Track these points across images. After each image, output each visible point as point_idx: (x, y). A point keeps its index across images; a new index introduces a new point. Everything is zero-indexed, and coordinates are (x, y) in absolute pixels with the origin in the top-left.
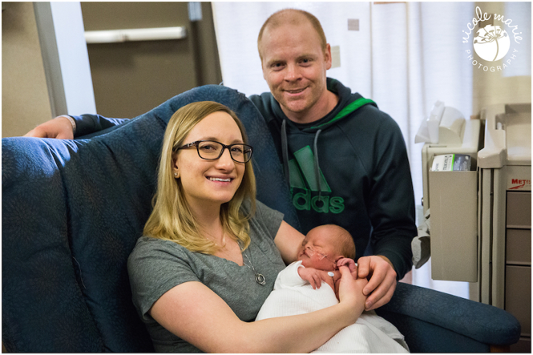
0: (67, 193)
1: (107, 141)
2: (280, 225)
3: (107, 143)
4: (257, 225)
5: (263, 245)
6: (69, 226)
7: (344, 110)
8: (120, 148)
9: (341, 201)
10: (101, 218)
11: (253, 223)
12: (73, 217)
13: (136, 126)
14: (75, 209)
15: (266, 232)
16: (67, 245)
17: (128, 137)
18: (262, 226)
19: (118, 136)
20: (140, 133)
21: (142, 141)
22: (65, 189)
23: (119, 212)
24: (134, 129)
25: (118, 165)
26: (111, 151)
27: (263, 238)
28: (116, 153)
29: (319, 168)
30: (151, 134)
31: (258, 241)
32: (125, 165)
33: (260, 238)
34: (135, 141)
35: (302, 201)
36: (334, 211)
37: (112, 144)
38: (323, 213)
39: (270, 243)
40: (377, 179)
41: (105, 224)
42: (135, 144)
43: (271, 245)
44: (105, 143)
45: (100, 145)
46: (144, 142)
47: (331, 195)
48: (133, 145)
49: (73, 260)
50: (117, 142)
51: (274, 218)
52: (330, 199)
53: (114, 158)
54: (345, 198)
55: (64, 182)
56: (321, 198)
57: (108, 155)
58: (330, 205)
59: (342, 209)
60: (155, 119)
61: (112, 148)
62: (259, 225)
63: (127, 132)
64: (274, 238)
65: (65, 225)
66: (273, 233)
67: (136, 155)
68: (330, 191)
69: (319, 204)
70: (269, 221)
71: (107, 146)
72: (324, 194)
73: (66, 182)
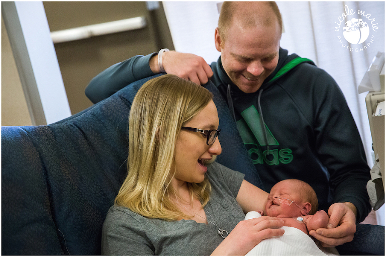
0: (47, 172)
1: (78, 124)
2: (241, 184)
3: (78, 125)
4: (218, 186)
5: (224, 202)
6: (51, 201)
7: (282, 69)
8: (90, 128)
9: (290, 152)
10: (79, 192)
11: (215, 184)
12: (53, 194)
13: (103, 107)
14: (56, 186)
15: (227, 191)
16: (50, 218)
17: (97, 118)
18: (224, 186)
19: (88, 118)
20: (107, 113)
21: (109, 120)
22: (45, 168)
23: (95, 186)
24: (102, 110)
25: (90, 144)
26: (82, 132)
27: (224, 196)
28: (87, 133)
29: (264, 123)
30: (117, 113)
31: (220, 199)
32: (96, 143)
33: (221, 196)
34: (103, 121)
35: (255, 156)
36: (284, 162)
37: (83, 126)
38: (274, 165)
39: (231, 200)
40: (320, 129)
41: (82, 197)
42: (103, 124)
43: (233, 202)
44: (76, 125)
45: (72, 128)
46: (112, 121)
47: (279, 148)
48: (102, 125)
49: (58, 232)
50: (87, 123)
51: (234, 178)
52: (278, 151)
53: (86, 138)
54: (293, 149)
55: (43, 163)
56: (270, 152)
57: (80, 135)
58: (279, 157)
59: (291, 159)
60: (119, 99)
61: (83, 129)
62: (220, 185)
63: (95, 113)
64: (236, 196)
65: (48, 201)
66: (234, 192)
67: (105, 133)
68: (278, 144)
69: (270, 157)
70: (231, 181)
71: (79, 128)
72: (272, 147)
73: (45, 162)
